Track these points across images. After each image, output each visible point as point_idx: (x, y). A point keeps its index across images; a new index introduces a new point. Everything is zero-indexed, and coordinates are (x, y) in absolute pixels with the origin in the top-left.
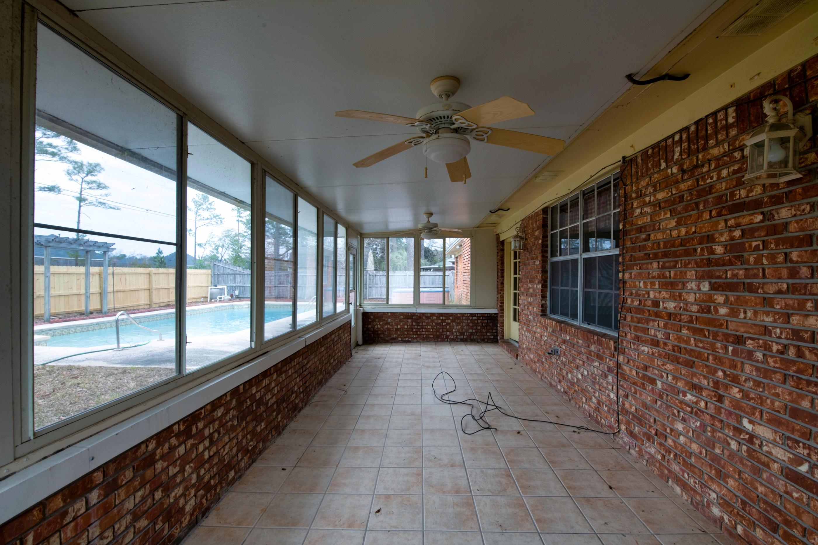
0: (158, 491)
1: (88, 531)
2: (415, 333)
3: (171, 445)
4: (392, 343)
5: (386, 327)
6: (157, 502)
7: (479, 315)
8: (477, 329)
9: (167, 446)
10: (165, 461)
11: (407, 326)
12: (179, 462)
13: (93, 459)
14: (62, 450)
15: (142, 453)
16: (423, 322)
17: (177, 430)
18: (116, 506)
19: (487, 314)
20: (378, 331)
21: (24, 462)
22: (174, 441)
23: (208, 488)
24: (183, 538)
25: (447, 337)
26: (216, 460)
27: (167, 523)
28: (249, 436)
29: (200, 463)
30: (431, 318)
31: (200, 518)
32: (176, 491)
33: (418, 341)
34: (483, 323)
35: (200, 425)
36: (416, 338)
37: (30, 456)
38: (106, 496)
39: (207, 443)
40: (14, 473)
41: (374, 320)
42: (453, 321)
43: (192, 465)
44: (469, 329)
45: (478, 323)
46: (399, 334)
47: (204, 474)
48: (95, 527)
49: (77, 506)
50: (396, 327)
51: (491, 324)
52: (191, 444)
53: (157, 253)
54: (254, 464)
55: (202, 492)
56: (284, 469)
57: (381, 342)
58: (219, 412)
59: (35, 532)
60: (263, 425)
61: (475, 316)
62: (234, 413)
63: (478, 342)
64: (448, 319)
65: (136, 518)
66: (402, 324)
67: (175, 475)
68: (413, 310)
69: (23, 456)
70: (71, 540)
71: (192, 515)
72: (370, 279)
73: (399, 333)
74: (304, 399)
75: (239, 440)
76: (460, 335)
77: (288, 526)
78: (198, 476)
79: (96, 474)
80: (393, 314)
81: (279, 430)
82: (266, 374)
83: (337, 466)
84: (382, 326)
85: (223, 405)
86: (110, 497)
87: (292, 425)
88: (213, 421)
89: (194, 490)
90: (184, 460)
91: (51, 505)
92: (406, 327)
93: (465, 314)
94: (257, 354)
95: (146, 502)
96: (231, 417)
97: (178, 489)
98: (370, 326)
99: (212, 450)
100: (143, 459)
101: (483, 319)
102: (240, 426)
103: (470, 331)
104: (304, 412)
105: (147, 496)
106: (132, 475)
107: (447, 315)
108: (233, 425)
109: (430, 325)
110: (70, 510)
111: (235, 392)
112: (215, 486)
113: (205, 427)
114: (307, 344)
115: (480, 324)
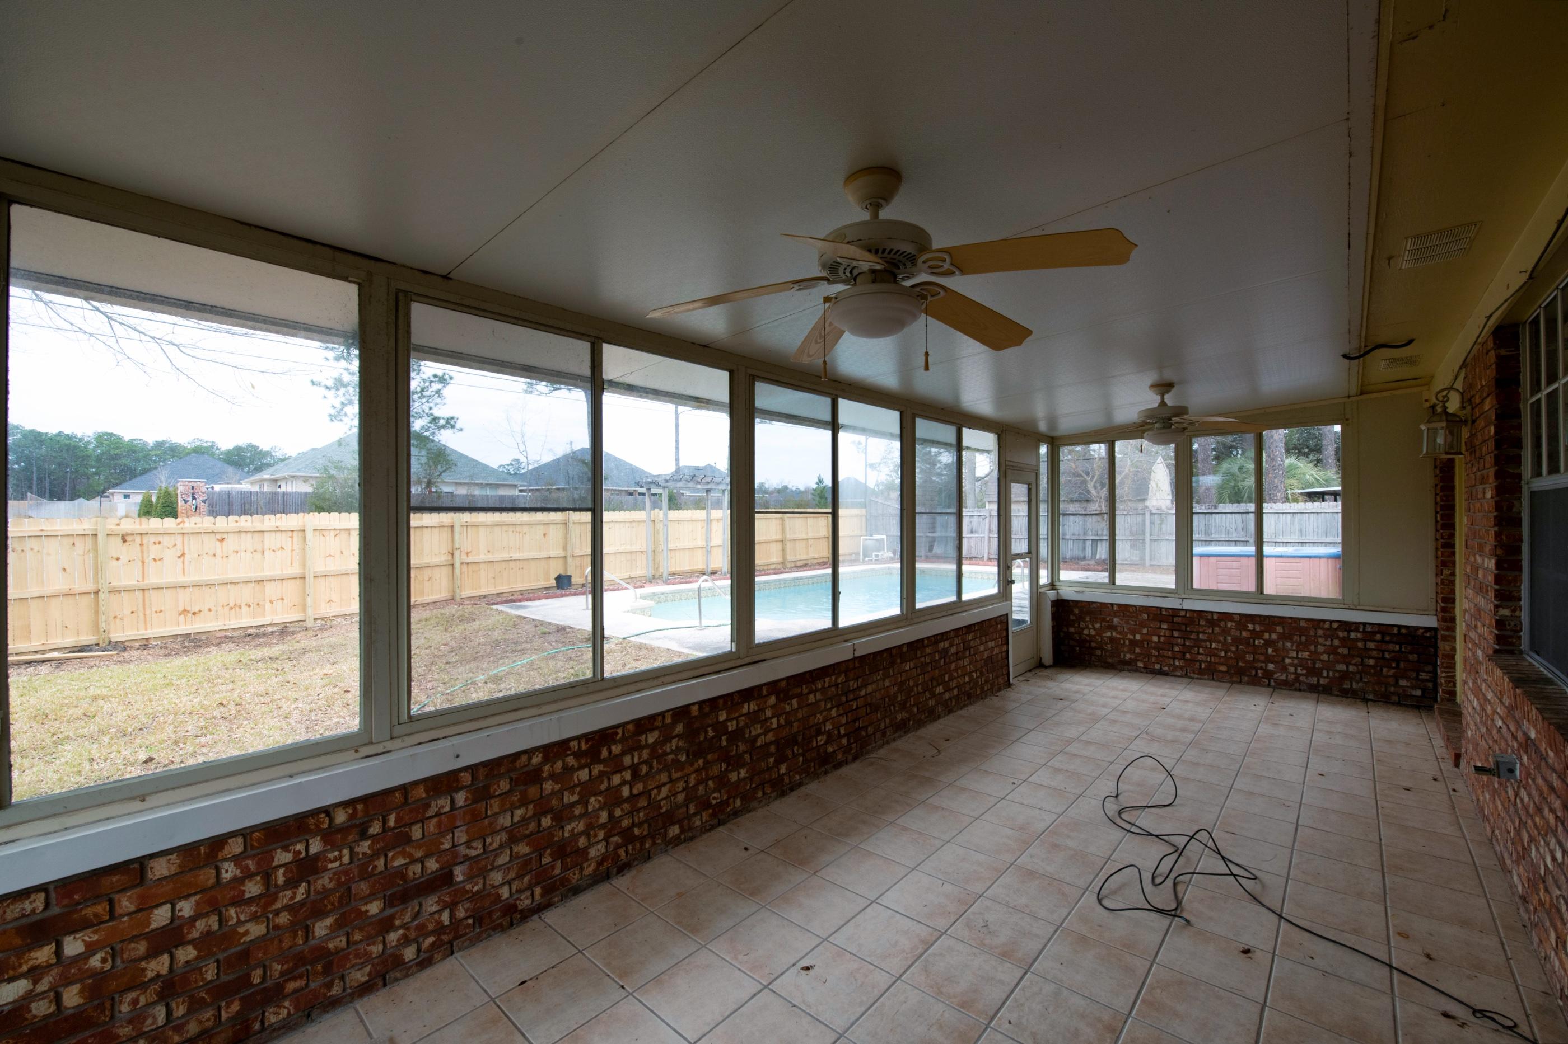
0: (546, 817)
1: (453, 833)
2: (1179, 655)
3: (567, 765)
4: (1121, 671)
5: (1109, 634)
6: (544, 830)
7: (1369, 629)
8: (1362, 664)
9: (559, 764)
10: (557, 783)
11: (1159, 637)
12: (578, 789)
13: (458, 756)
14: (437, 739)
15: (522, 765)
16: (1198, 633)
17: (577, 747)
18: (487, 817)
19: (1400, 627)
20: (1090, 642)
21: (397, 743)
22: (571, 761)
23: (628, 837)
24: (585, 889)
25: (1268, 675)
26: (643, 802)
27: (560, 862)
28: (710, 783)
29: (613, 798)
30: (1222, 624)
31: (614, 873)
32: (573, 825)
33: (1186, 676)
34: (1383, 652)
35: (616, 749)
36: (1181, 668)
37: (405, 738)
38: (475, 801)
39: (628, 775)
40: (390, 751)
41: (1080, 618)
42: (1283, 637)
43: (600, 798)
44: (1338, 662)
45: (1366, 649)
46: (1140, 654)
47: (621, 816)
48: (462, 831)
49: (441, 802)
50: (1131, 637)
51: (1413, 657)
52: (600, 771)
53: (817, 484)
54: (720, 829)
55: (616, 839)
56: (746, 849)
57: (1096, 666)
58: (652, 738)
59: (398, 814)
60: (743, 773)
61: (1357, 630)
62: (680, 744)
63: (1366, 701)
64: (1270, 632)
65: (513, 839)
66: (1145, 631)
67: (573, 805)
68: (1174, 604)
69: (399, 737)
70: (434, 837)
71: (600, 864)
72: (1152, 523)
73: (1138, 650)
74: (851, 749)
75: (691, 785)
76: (1307, 676)
77: (685, 929)
78: (611, 816)
79: (462, 774)
80: (1124, 608)
81: (782, 788)
82: (748, 694)
83: (815, 873)
84: (1100, 633)
85: (657, 728)
86: (479, 805)
87: (812, 787)
88: (639, 748)
89: (603, 832)
90: (587, 790)
91: (414, 792)
92: (1155, 639)
93: (1324, 621)
94: (741, 662)
95: (528, 824)
96: (674, 748)
97: (577, 823)
98: (1072, 630)
99: (636, 786)
100: (524, 773)
101: (1382, 641)
102: (692, 765)
103: (1342, 667)
104: (845, 770)
105: (529, 818)
106: (508, 787)
107: (1269, 622)
108: (676, 761)
109: (1219, 642)
110: (433, 804)
111: (681, 713)
112: (642, 839)
113: (623, 753)
114: (857, 654)
115: (1375, 653)
